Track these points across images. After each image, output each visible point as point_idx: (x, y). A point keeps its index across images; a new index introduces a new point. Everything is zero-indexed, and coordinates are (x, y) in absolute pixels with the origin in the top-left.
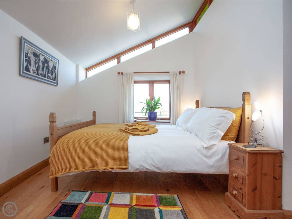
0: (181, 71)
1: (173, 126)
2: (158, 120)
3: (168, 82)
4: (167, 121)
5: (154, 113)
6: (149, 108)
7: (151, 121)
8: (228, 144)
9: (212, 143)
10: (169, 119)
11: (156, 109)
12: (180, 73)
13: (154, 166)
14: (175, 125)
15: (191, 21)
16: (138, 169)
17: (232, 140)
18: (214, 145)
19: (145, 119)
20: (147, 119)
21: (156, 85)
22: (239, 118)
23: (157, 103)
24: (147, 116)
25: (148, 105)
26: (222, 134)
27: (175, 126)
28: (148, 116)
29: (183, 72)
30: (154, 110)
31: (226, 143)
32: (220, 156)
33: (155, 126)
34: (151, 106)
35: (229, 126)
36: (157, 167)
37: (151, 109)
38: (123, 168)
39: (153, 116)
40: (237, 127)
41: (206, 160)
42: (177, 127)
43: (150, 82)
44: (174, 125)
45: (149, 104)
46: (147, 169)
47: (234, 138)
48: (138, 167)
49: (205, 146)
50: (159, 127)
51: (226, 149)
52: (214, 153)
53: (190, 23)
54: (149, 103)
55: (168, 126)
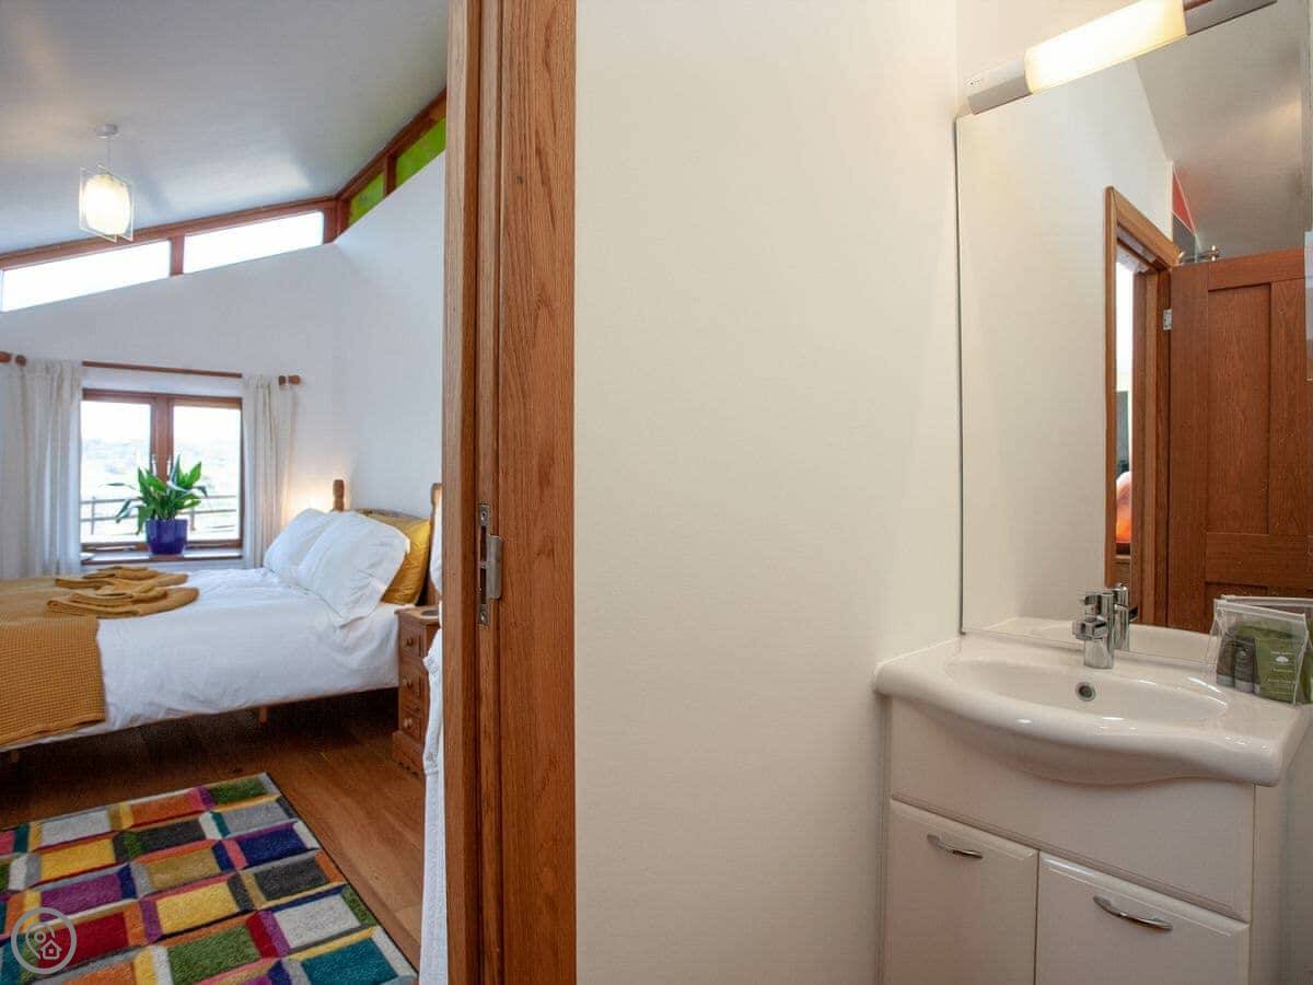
0: (286, 375)
1: (254, 570)
2: (192, 548)
3: (236, 402)
4: (233, 551)
5: (176, 526)
6: (152, 507)
7: (160, 557)
8: (397, 612)
9: (358, 613)
10: (239, 544)
11: (182, 507)
12: (282, 380)
13: (192, 698)
14: (262, 566)
15: (334, 194)
16: (139, 716)
17: (409, 602)
18: (361, 618)
19: (131, 550)
20: (138, 547)
21: (181, 413)
22: (424, 546)
23: (189, 487)
24: (142, 538)
25: (147, 496)
26: (383, 588)
27: (260, 569)
28: (148, 538)
29: (295, 380)
30: (171, 514)
31: (390, 610)
32: (374, 645)
33: (184, 579)
34: (163, 497)
35: (398, 566)
36: (201, 698)
37: (159, 511)
38: (87, 720)
39: (168, 538)
40: (419, 570)
41: (340, 658)
42: (265, 575)
43: (155, 398)
44: (255, 567)
45: (152, 489)
46: (170, 710)
47: (413, 596)
48: (139, 710)
49: (340, 621)
50: (199, 579)
51: (391, 625)
52: (363, 637)
53: (329, 199)
54: (150, 485)
55: (233, 574)
